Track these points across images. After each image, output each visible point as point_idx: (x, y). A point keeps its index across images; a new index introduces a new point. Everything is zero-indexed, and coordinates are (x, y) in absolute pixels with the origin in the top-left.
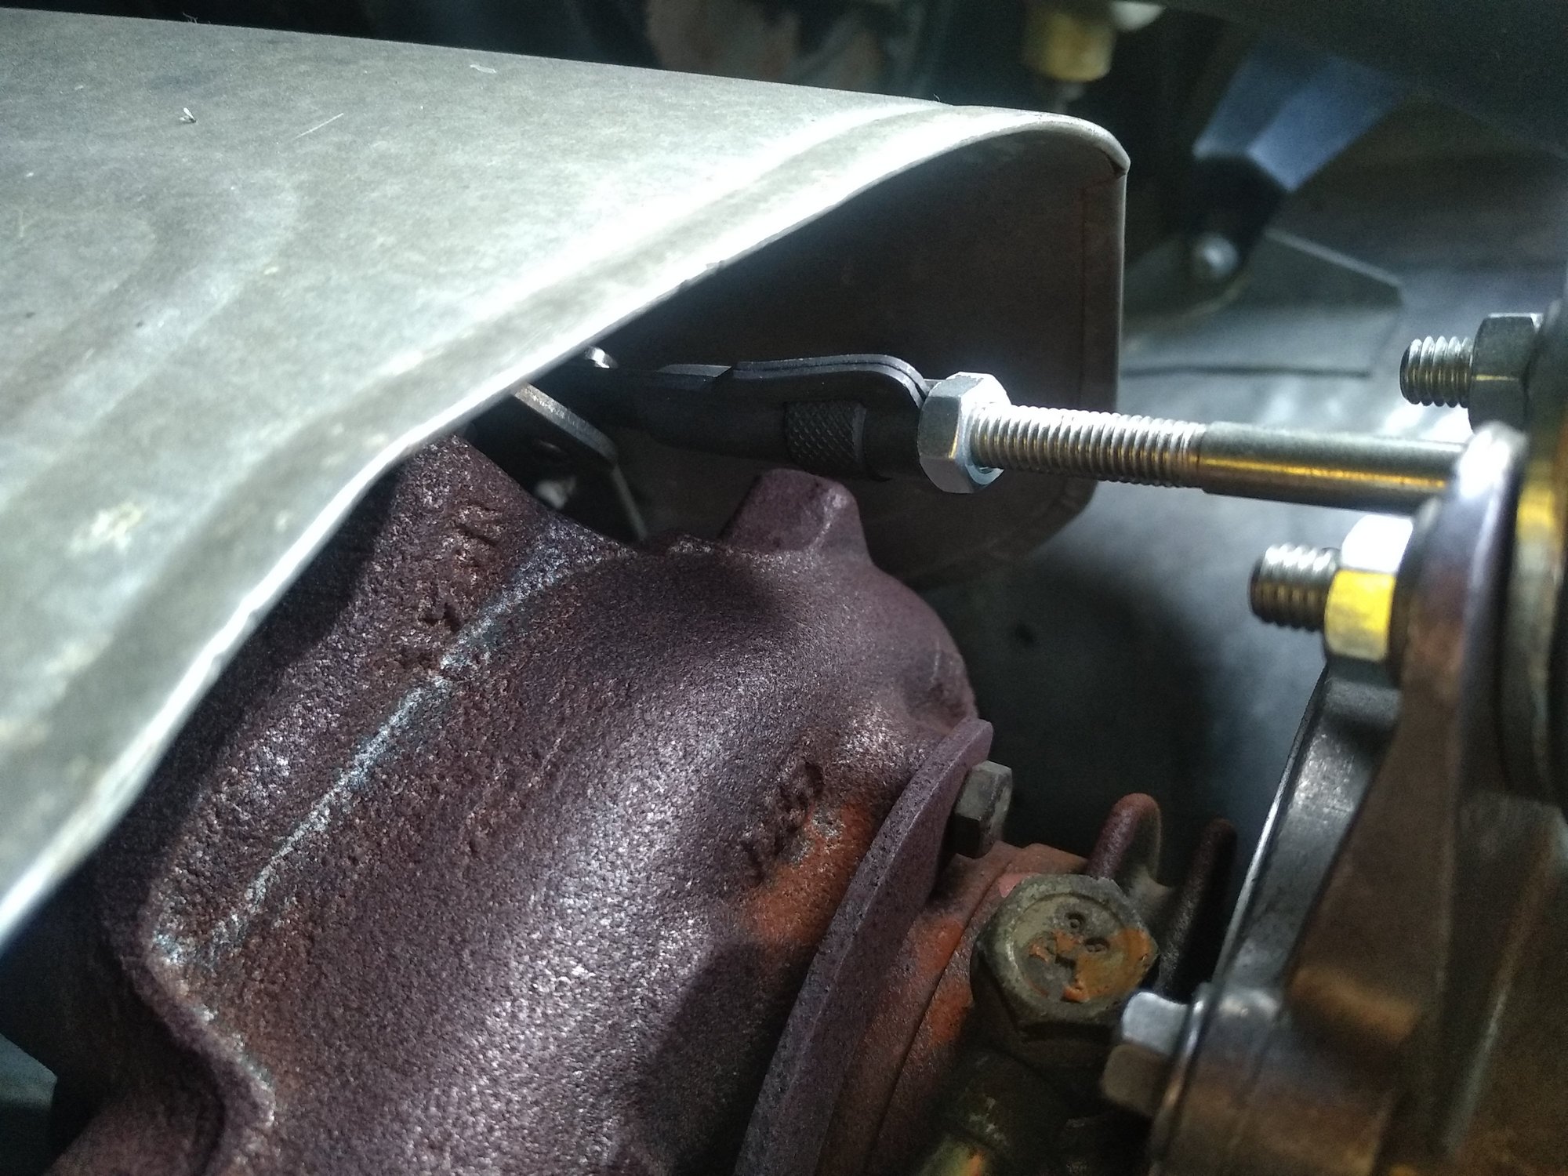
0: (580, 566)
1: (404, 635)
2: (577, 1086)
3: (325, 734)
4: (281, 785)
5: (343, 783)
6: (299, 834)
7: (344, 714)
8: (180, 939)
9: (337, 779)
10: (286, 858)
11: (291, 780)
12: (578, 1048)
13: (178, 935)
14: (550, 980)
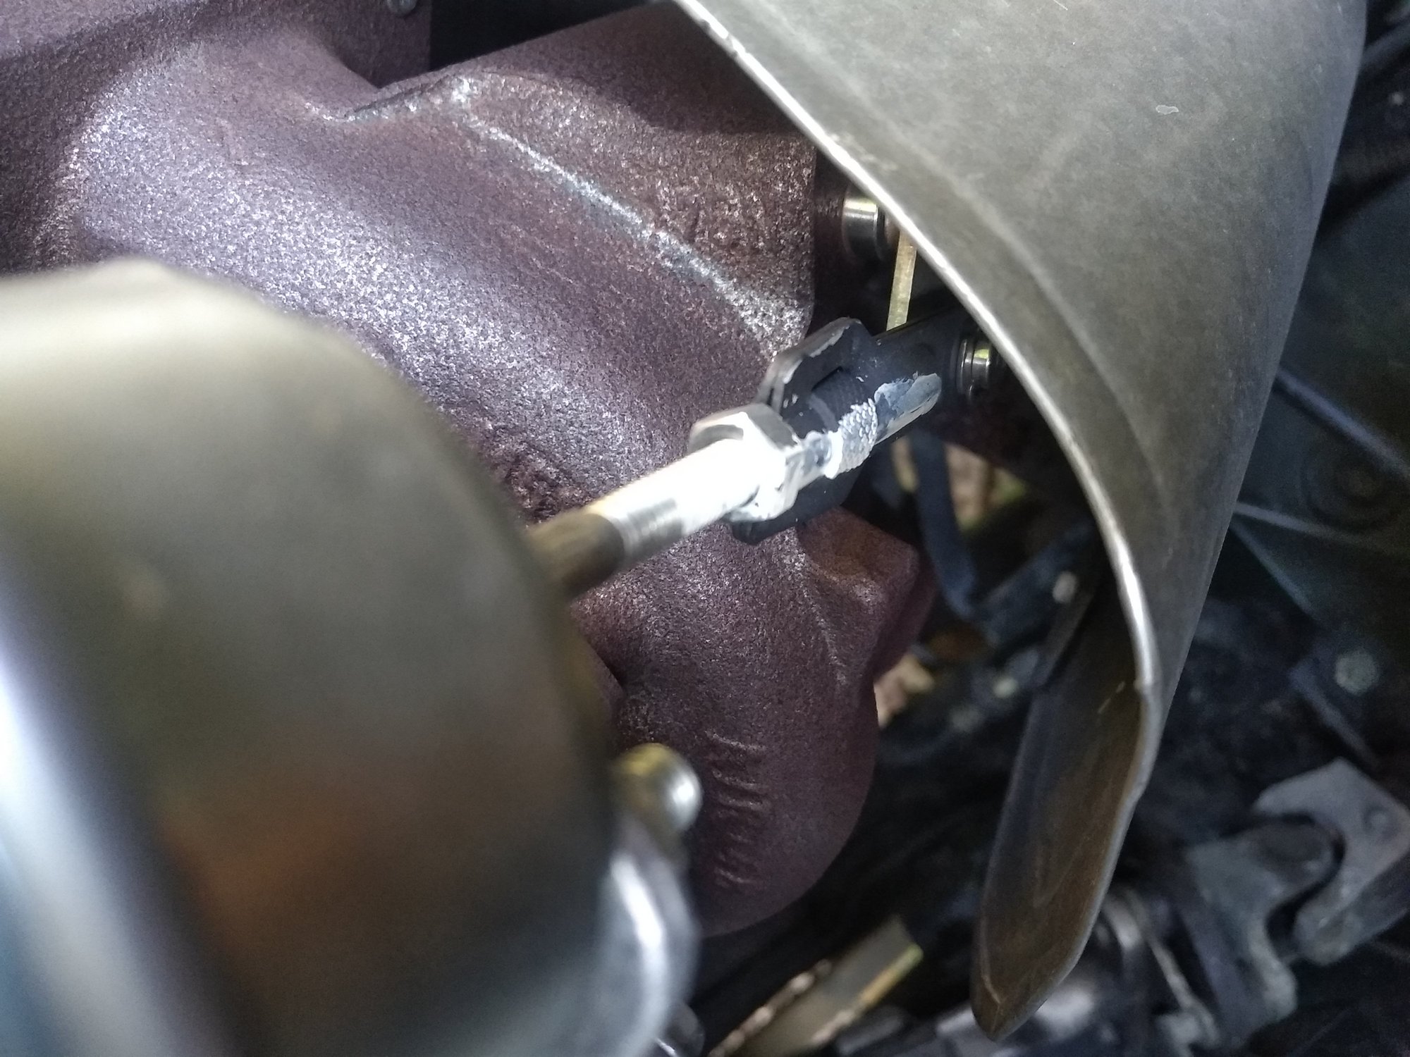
0: (766, 346)
1: (662, 182)
2: (305, 271)
3: (590, 146)
4: (553, 124)
5: (568, 177)
6: (532, 153)
7: (604, 153)
8: (469, 99)
9: (571, 171)
10: (517, 148)
11: (558, 131)
12: (328, 270)
13: (469, 95)
14: (374, 249)
